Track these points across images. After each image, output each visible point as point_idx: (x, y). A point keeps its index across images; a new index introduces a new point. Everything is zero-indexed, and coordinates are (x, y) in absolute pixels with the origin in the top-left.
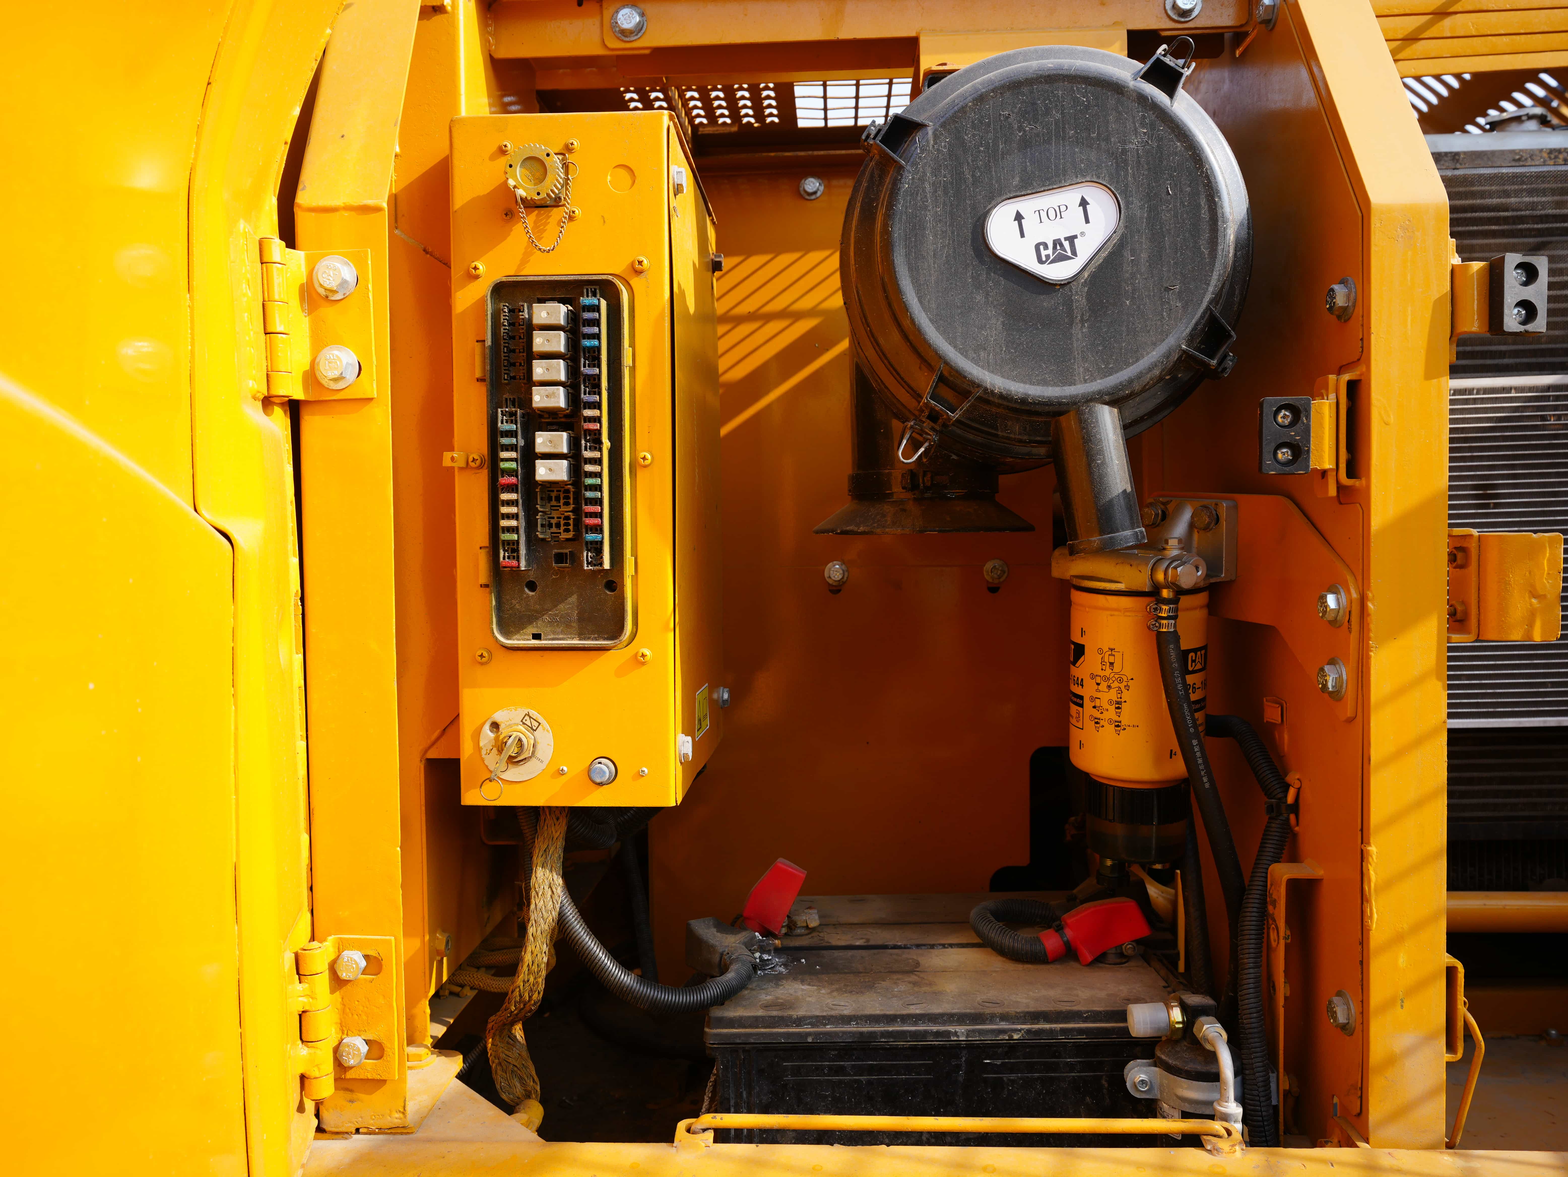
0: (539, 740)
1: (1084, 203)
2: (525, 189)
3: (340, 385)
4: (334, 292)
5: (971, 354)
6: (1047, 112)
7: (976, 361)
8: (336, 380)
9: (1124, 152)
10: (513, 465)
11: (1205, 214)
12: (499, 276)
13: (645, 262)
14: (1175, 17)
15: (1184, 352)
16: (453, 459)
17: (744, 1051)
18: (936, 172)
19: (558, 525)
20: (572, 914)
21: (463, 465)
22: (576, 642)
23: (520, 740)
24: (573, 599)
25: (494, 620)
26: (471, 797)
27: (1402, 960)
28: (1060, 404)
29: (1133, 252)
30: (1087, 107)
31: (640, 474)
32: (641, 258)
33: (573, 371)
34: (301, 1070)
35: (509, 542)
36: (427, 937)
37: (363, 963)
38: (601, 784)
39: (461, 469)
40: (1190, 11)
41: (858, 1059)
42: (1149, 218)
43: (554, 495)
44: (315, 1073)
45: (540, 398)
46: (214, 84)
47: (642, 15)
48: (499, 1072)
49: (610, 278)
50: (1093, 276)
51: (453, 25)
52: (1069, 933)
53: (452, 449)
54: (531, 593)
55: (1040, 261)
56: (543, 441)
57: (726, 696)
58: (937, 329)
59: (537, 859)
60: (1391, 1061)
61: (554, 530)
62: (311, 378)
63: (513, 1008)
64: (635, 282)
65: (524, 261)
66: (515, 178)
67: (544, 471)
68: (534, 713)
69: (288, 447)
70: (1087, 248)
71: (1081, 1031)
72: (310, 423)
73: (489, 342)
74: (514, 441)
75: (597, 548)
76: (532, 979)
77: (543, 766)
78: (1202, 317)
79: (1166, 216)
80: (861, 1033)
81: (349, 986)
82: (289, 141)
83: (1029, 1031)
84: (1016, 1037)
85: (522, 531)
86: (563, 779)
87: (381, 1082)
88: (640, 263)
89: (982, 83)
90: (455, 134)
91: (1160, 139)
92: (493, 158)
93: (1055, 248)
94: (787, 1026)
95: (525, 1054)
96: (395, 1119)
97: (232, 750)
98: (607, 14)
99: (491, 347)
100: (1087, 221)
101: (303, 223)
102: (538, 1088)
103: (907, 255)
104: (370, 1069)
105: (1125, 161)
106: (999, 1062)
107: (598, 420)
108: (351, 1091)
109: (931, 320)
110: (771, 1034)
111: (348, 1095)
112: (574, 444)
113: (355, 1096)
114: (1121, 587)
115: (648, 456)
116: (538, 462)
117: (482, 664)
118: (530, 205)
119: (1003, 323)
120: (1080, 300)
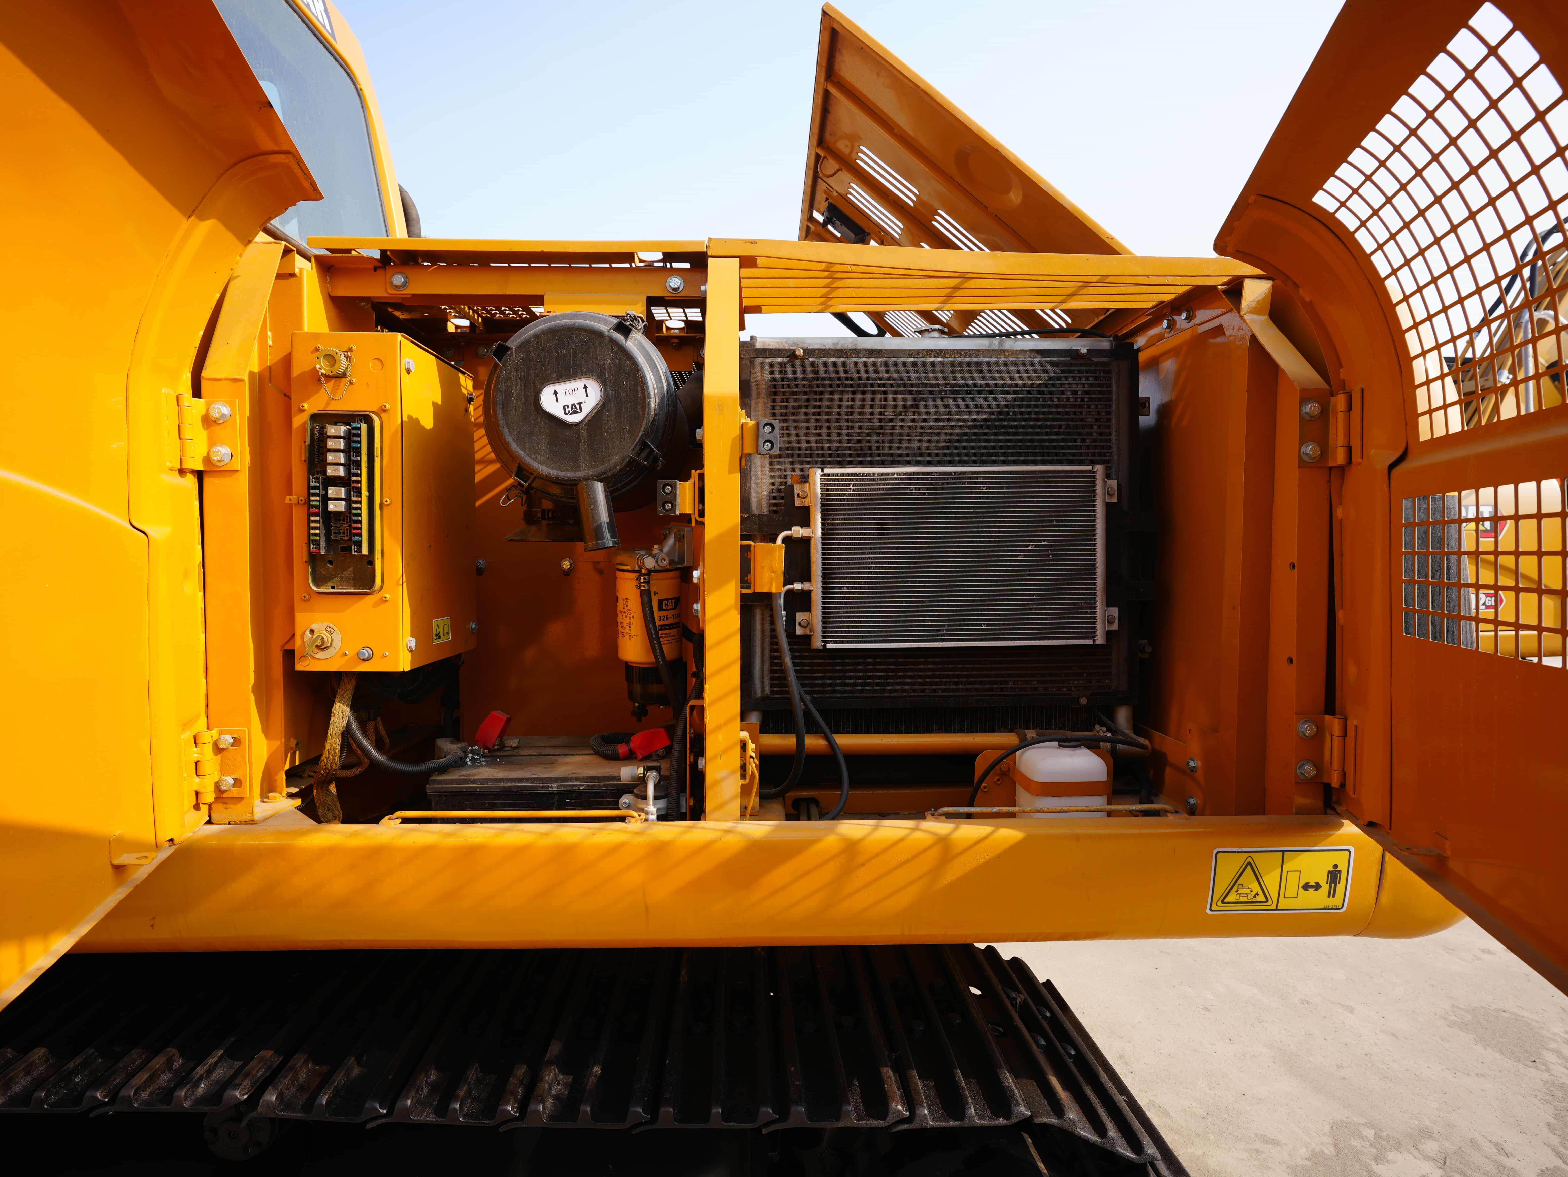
0: (334, 638)
1: (585, 387)
2: (325, 369)
3: (222, 464)
4: (219, 419)
5: (533, 456)
6: (569, 344)
7: (535, 460)
8: (220, 461)
9: (604, 364)
10: (317, 503)
11: (640, 395)
12: (315, 411)
13: (388, 406)
14: (671, 291)
15: (631, 458)
16: (290, 499)
17: (445, 796)
18: (517, 370)
19: (344, 533)
20: (355, 726)
21: (296, 502)
22: (352, 590)
23: (323, 638)
24: (351, 569)
25: (310, 579)
26: (300, 667)
27: (720, 737)
28: (574, 480)
29: (608, 411)
30: (587, 343)
31: (385, 509)
32: (385, 404)
33: (348, 458)
34: (195, 789)
35: (316, 541)
36: (283, 740)
37: (231, 741)
38: (364, 660)
39: (296, 504)
40: (678, 288)
41: (503, 800)
42: (615, 396)
43: (341, 518)
44: (202, 790)
45: (330, 471)
46: (139, 333)
47: (406, 278)
48: (321, 807)
49: (368, 413)
50: (590, 421)
51: (300, 284)
52: (632, 744)
53: (291, 494)
54: (330, 566)
55: (565, 413)
56: (332, 491)
57: (474, 626)
58: (517, 444)
59: (337, 699)
60: (716, 783)
61: (341, 535)
62: (207, 460)
63: (323, 772)
64: (383, 415)
65: (328, 404)
66: (320, 364)
67: (332, 507)
68: (331, 625)
69: (196, 492)
70: (587, 408)
71: (614, 785)
72: (207, 481)
73: (308, 443)
74: (318, 491)
75: (359, 544)
76: (331, 757)
77: (336, 651)
78: (638, 442)
79: (623, 395)
80: (504, 787)
81: (224, 752)
82: (197, 347)
83: (588, 786)
84: (581, 788)
85: (322, 535)
86: (346, 657)
87: (242, 799)
88: (385, 406)
89: (538, 330)
90: (294, 341)
91: (620, 359)
92: (312, 352)
93: (572, 408)
94: (468, 784)
95: (336, 799)
96: (248, 817)
97: (147, 630)
98: (388, 277)
99: (310, 446)
100: (587, 396)
101: (205, 386)
102: (341, 816)
103: (503, 409)
104: (235, 792)
105: (605, 369)
106: (573, 801)
107: (360, 482)
108: (226, 803)
109: (514, 440)
110: (459, 787)
111: (225, 806)
112: (348, 494)
113: (228, 806)
114: (629, 568)
115: (388, 500)
116: (329, 502)
117: (306, 601)
118: (327, 377)
119: (548, 442)
120: (584, 432)
